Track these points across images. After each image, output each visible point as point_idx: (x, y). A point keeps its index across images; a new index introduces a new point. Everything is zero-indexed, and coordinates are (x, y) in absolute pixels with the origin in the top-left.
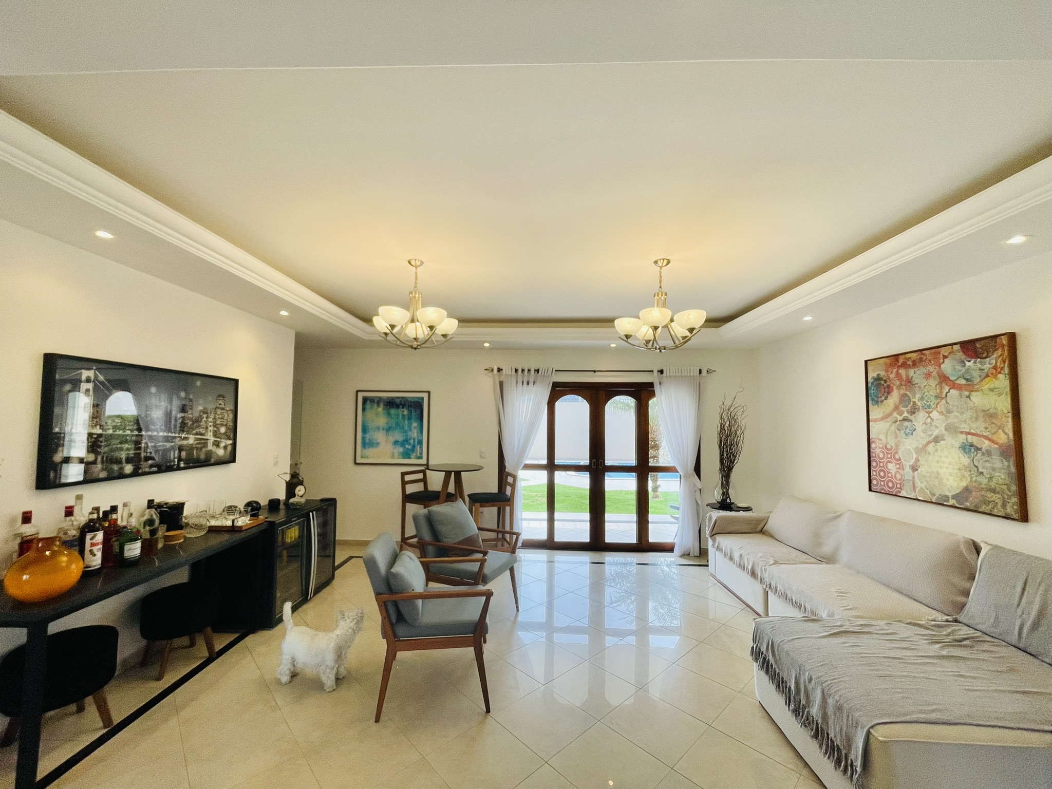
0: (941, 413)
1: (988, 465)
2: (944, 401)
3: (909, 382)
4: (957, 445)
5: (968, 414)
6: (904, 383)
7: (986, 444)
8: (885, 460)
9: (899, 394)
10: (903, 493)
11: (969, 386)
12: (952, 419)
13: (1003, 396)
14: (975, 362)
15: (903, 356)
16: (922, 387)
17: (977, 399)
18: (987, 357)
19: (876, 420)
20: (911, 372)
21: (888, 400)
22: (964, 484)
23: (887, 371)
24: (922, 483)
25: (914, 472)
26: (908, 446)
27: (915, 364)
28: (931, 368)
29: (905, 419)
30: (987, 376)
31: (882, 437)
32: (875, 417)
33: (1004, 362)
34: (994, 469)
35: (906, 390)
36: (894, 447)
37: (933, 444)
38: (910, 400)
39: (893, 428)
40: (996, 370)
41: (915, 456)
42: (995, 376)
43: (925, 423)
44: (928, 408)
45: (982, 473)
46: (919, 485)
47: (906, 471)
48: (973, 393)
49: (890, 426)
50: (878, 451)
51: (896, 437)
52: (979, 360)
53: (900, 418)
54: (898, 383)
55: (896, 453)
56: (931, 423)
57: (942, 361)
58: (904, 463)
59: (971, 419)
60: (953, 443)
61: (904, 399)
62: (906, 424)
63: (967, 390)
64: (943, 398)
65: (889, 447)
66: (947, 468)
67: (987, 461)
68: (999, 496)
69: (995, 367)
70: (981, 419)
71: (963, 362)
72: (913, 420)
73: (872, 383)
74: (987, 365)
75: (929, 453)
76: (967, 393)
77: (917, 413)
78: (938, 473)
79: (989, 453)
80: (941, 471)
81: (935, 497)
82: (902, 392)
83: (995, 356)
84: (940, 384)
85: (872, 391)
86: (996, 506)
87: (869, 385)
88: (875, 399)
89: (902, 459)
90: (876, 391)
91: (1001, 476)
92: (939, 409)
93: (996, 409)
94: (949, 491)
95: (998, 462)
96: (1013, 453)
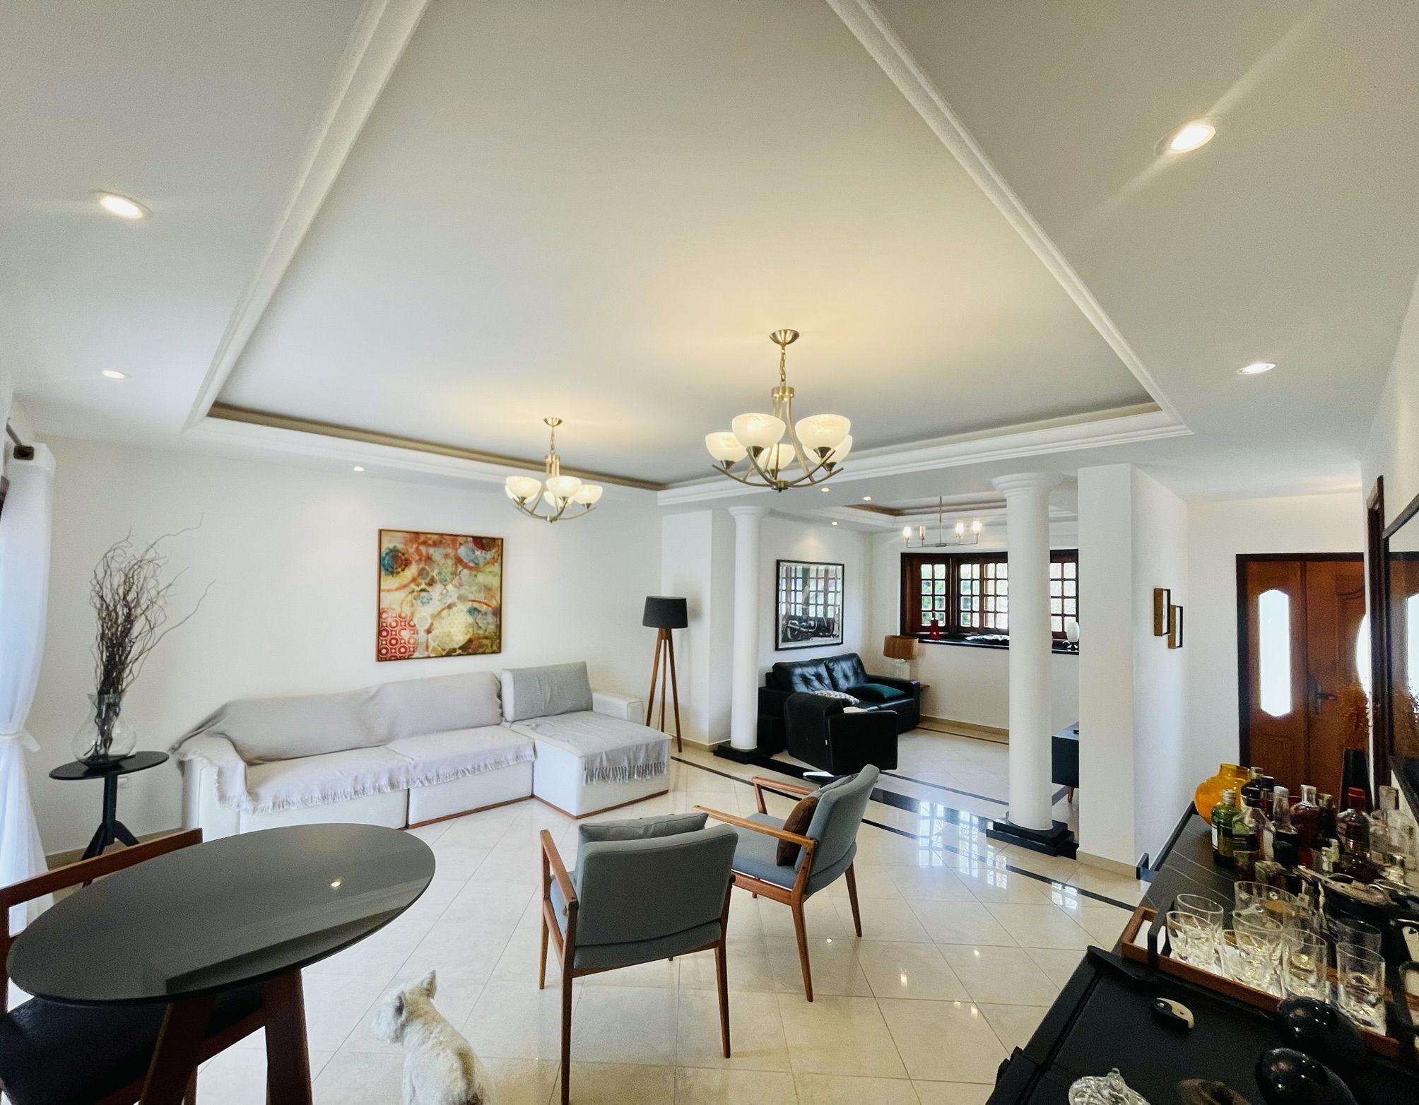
0: (455, 586)
1: (485, 621)
2: (458, 577)
3: (429, 559)
4: (465, 610)
5: (474, 589)
6: (423, 558)
7: (484, 608)
8: (398, 628)
9: (419, 568)
10: (417, 655)
11: (476, 568)
12: (463, 591)
13: (497, 577)
14: (481, 553)
15: (424, 535)
17: (481, 578)
18: (487, 550)
19: (389, 591)
20: (431, 551)
21: (405, 572)
22: (468, 637)
23: (406, 545)
24: (434, 641)
25: (428, 634)
26: (423, 615)
27: (435, 544)
28: (450, 551)
29: (423, 590)
30: (488, 563)
31: (397, 607)
32: (388, 589)
33: (498, 556)
34: (488, 624)
35: (426, 565)
36: (409, 614)
37: (446, 611)
38: (428, 573)
39: (410, 597)
40: (494, 560)
41: (430, 621)
42: (493, 564)
43: (441, 594)
44: (444, 582)
45: (480, 628)
46: (432, 644)
47: (419, 636)
48: (478, 574)
49: (406, 596)
50: (389, 620)
51: (412, 605)
52: (484, 552)
53: (418, 589)
54: (417, 558)
55: (411, 620)
56: (446, 594)
57: (458, 546)
58: (418, 628)
59: (476, 591)
60: (462, 608)
61: (422, 573)
62: (423, 594)
63: (474, 571)
64: (456, 575)
65: (403, 615)
66: (457, 627)
67: (484, 619)
68: (490, 640)
69: (493, 558)
70: (482, 593)
71: (474, 551)
72: (430, 591)
73: (387, 554)
74: (489, 555)
75: (443, 618)
77: (434, 585)
78: (449, 632)
79: (486, 614)
80: (452, 630)
81: (446, 652)
82: (422, 566)
83: (492, 551)
84: (456, 564)
85: (386, 562)
86: (487, 648)
87: (383, 555)
88: (390, 570)
89: (417, 625)
90: (392, 562)
91: (492, 628)
92: (453, 583)
93: (492, 585)
94: (457, 644)
95: (490, 619)
96: (498, 612)
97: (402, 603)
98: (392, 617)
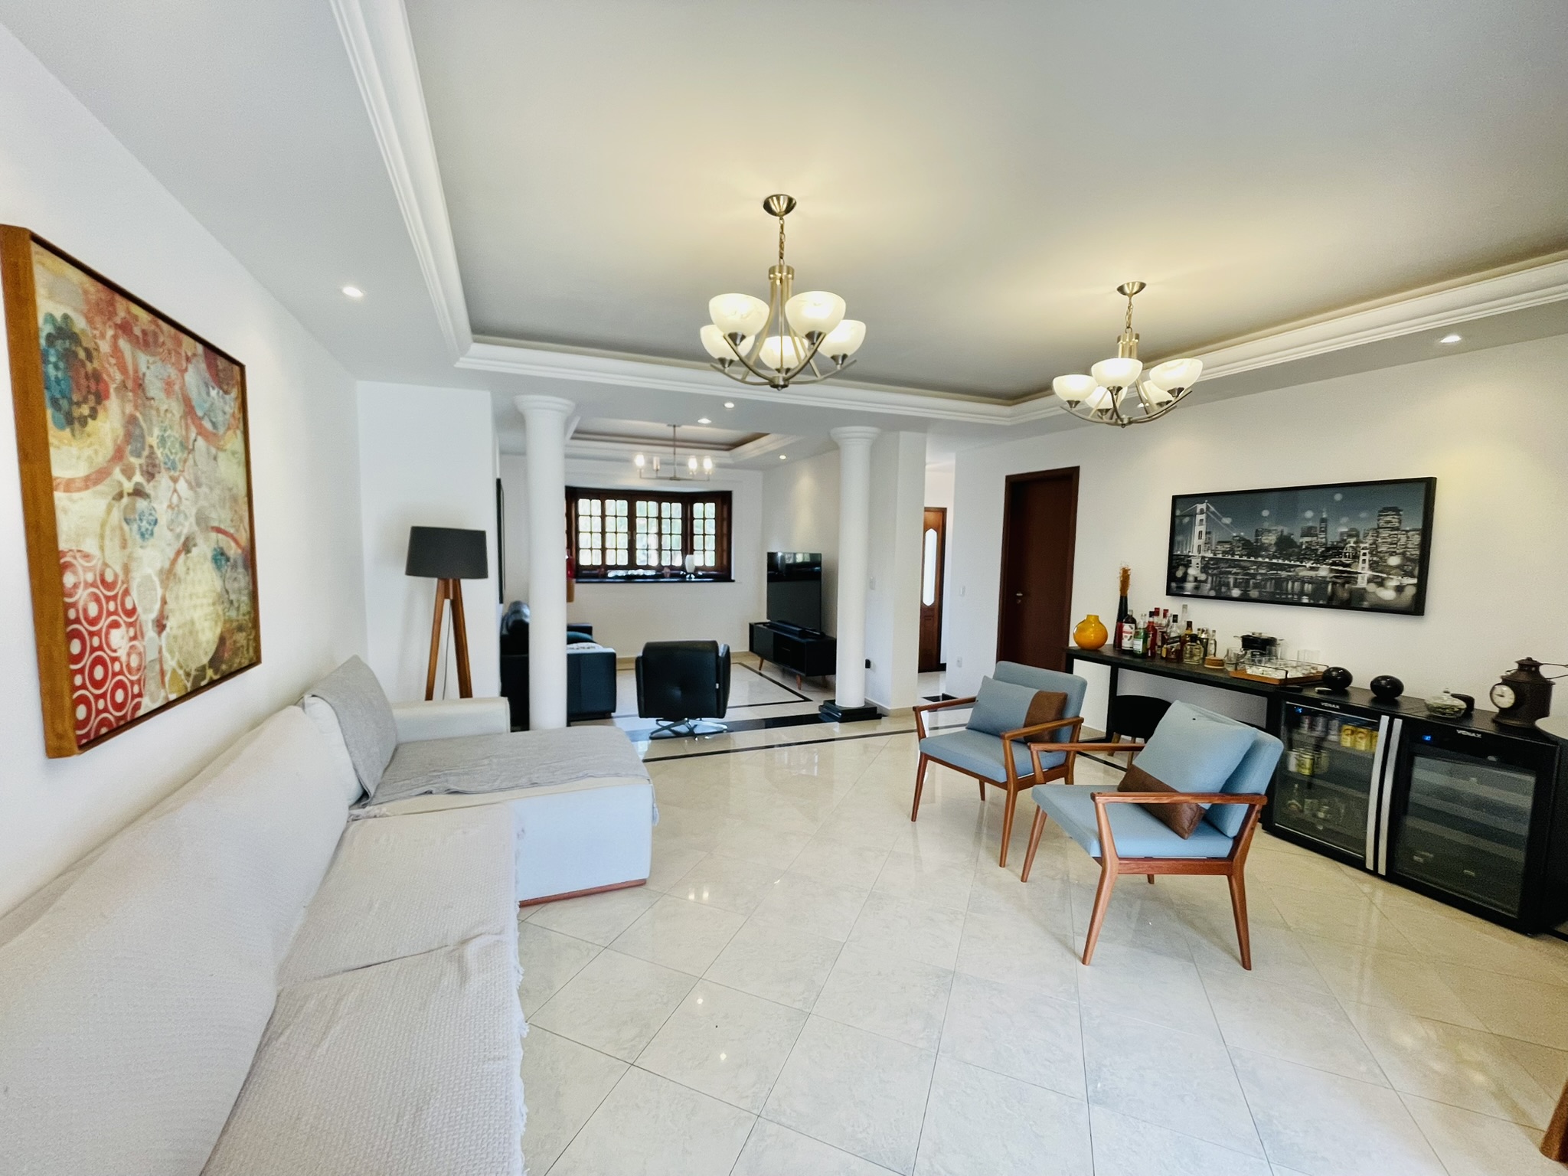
0: (190, 484)
1: (236, 585)
2: (190, 458)
3: (137, 387)
4: (209, 555)
5: (217, 494)
6: (129, 381)
7: (232, 549)
8: (104, 623)
9: (123, 413)
10: (147, 704)
11: (215, 437)
12: (202, 498)
13: (241, 468)
14: (217, 395)
15: (124, 303)
16: (161, 414)
17: (222, 465)
18: (226, 392)
19: (68, 486)
20: (142, 360)
21: (98, 422)
22: (218, 631)
23: (90, 317)
24: (173, 655)
25: (160, 634)
26: (146, 571)
27: (143, 342)
28: (172, 370)
29: (138, 492)
30: (229, 425)
31: (90, 546)
33: (239, 414)
34: (240, 592)
35: (136, 407)
36: (121, 577)
37: (183, 556)
38: (141, 437)
39: (116, 515)
40: (235, 419)
41: (158, 593)
42: (235, 432)
44: (173, 471)
45: (231, 601)
46: (169, 664)
47: (145, 640)
48: (221, 454)
49: (109, 509)
51: (123, 542)
52: (223, 394)
53: (128, 486)
54: (118, 377)
55: (126, 592)
56: (178, 507)
57: (183, 365)
58: (142, 617)
59: (220, 502)
60: (203, 551)
62: (139, 504)
63: (214, 446)
65: (109, 578)
66: (200, 605)
67: (235, 579)
68: (245, 634)
69: (235, 416)
70: (226, 506)
71: (209, 387)
72: (152, 494)
74: (229, 408)
75: (179, 580)
76: (213, 452)
77: (156, 475)
78: (192, 623)
79: (235, 564)
80: (196, 616)
81: (191, 680)
82: (129, 407)
83: (232, 394)
85: (51, 371)
86: (242, 654)
87: (41, 339)
88: (64, 405)
89: (139, 610)
90: (67, 377)
91: (247, 599)
92: (186, 472)
93: (236, 488)
94: (205, 654)
95: (242, 579)
96: (251, 561)
97: (102, 537)
98: (87, 585)
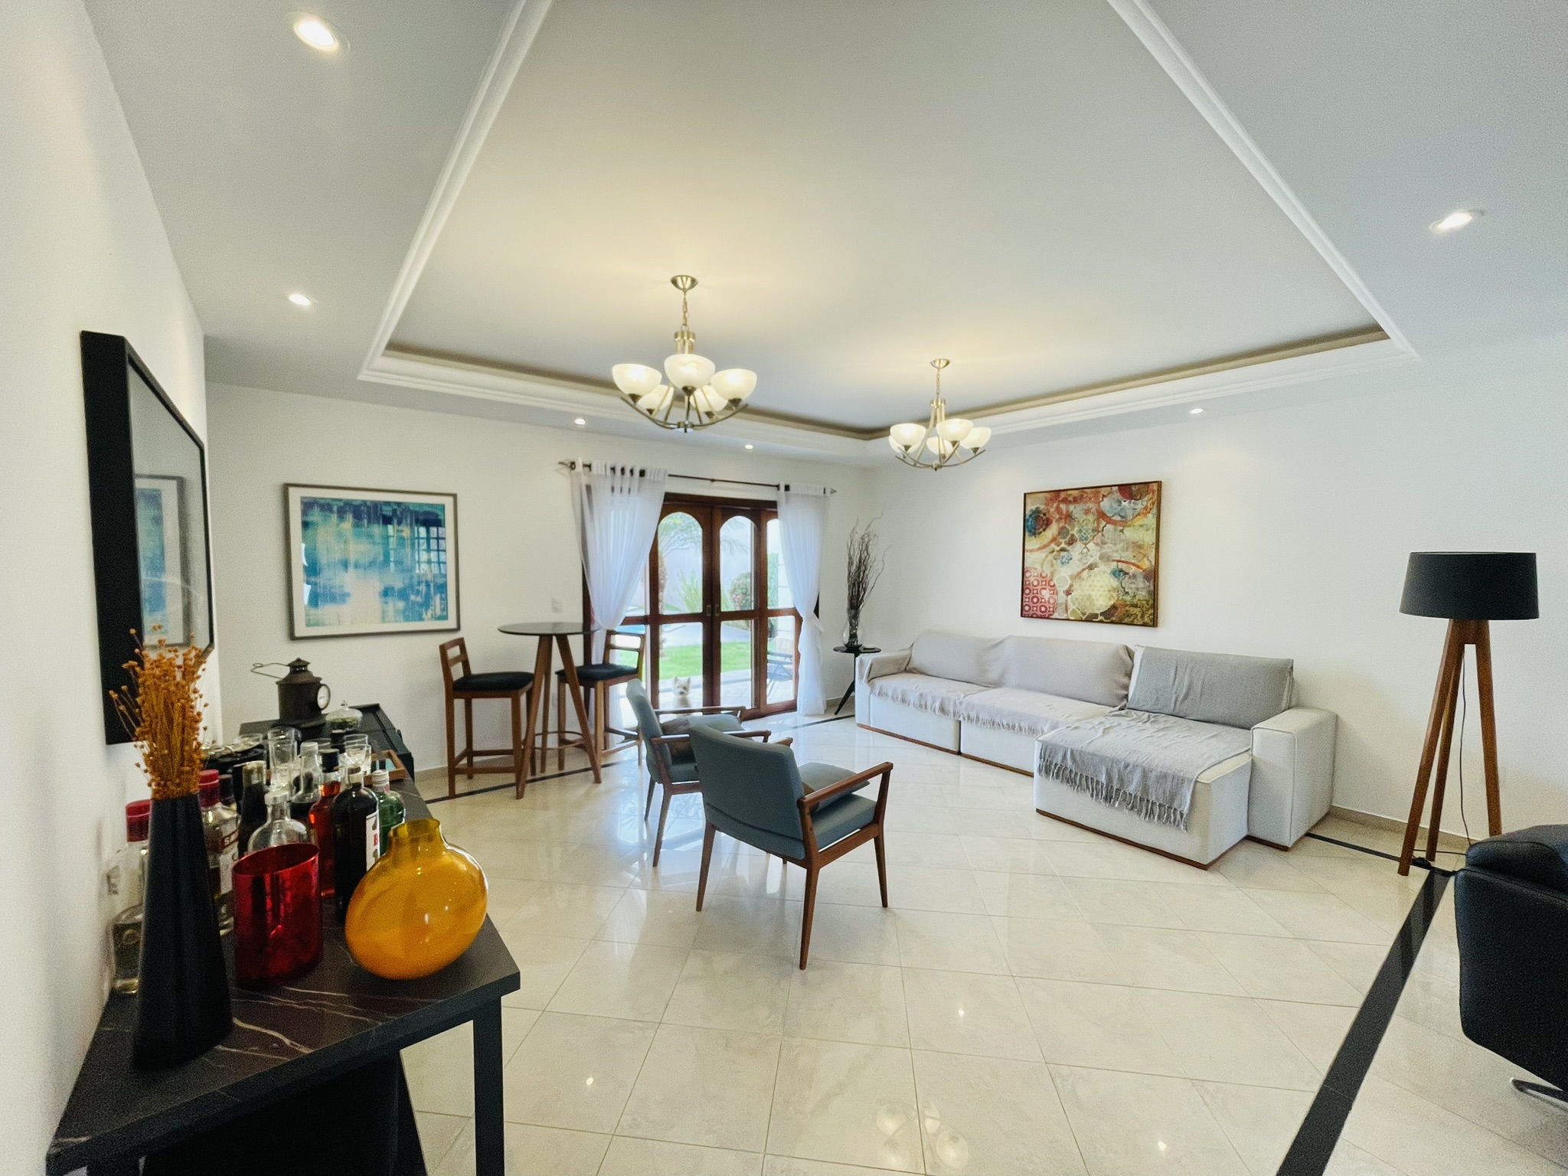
0: (1097, 544)
1: (1133, 586)
2: (1100, 534)
3: (1069, 517)
4: (1109, 571)
5: (1119, 546)
6: (1063, 517)
7: (1132, 570)
8: (1039, 587)
9: (1058, 527)
10: (1056, 615)
11: (1124, 522)
12: (1107, 549)
13: (1150, 532)
14: (1130, 502)
15: (1065, 492)
16: (1081, 521)
17: (1129, 533)
18: (1140, 499)
19: (1031, 551)
20: (1071, 507)
21: (1046, 532)
22: (1112, 602)
23: (1047, 505)
24: (1074, 604)
25: (1067, 595)
26: (1063, 575)
27: (1075, 500)
28: (1091, 505)
29: (1063, 550)
30: (1139, 514)
31: (1038, 566)
32: (1031, 548)
33: (1153, 504)
34: (1137, 589)
35: (1066, 523)
36: (1049, 574)
37: (1087, 571)
38: (1068, 532)
39: (1050, 557)
40: (1147, 510)
41: (1069, 582)
42: (1145, 515)
44: (1085, 540)
45: (1127, 593)
46: (1071, 607)
47: (1059, 596)
48: (1125, 528)
49: (1047, 556)
50: (1032, 579)
51: (1052, 566)
52: (1133, 501)
53: (1057, 548)
54: (1058, 516)
55: (1051, 580)
56: (1087, 553)
57: (1101, 499)
58: (1058, 589)
59: (1122, 549)
60: (1104, 571)
61: (1062, 532)
62: (1063, 554)
63: (1120, 526)
64: (1099, 532)
65: (1044, 575)
66: (1098, 590)
67: (1133, 583)
68: (1139, 609)
69: (1146, 508)
70: (1130, 550)
71: (1120, 502)
72: (1071, 550)
73: (1030, 516)
74: (1140, 505)
75: (1083, 579)
76: (1121, 528)
77: (1074, 544)
78: (1090, 596)
79: (1134, 576)
80: (1093, 594)
81: (1085, 616)
82: (1061, 525)
83: (1146, 498)
84: (1098, 519)
85: (1029, 523)
86: (1136, 618)
87: (1027, 517)
88: (1033, 531)
89: (1057, 585)
90: (1034, 523)
91: (1143, 594)
92: (1095, 541)
93: (1143, 541)
94: (1098, 609)
95: (1141, 583)
96: (1153, 575)
97: (1043, 564)
98: (1034, 576)
